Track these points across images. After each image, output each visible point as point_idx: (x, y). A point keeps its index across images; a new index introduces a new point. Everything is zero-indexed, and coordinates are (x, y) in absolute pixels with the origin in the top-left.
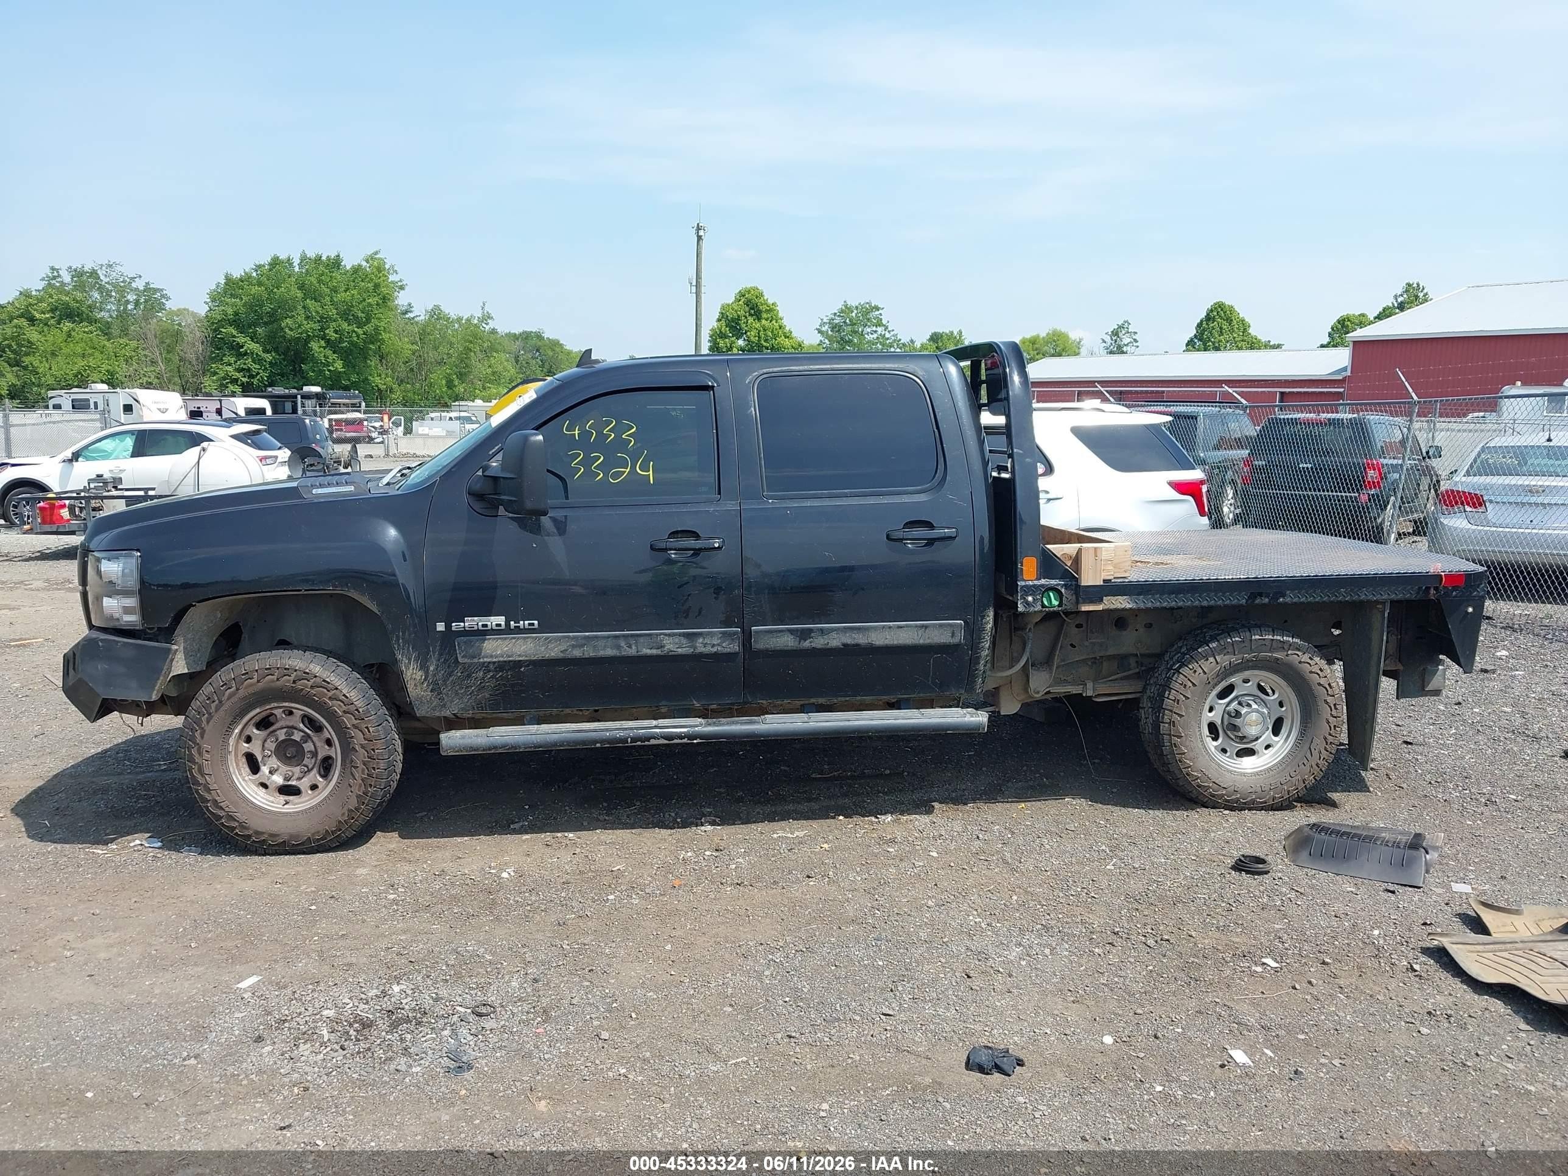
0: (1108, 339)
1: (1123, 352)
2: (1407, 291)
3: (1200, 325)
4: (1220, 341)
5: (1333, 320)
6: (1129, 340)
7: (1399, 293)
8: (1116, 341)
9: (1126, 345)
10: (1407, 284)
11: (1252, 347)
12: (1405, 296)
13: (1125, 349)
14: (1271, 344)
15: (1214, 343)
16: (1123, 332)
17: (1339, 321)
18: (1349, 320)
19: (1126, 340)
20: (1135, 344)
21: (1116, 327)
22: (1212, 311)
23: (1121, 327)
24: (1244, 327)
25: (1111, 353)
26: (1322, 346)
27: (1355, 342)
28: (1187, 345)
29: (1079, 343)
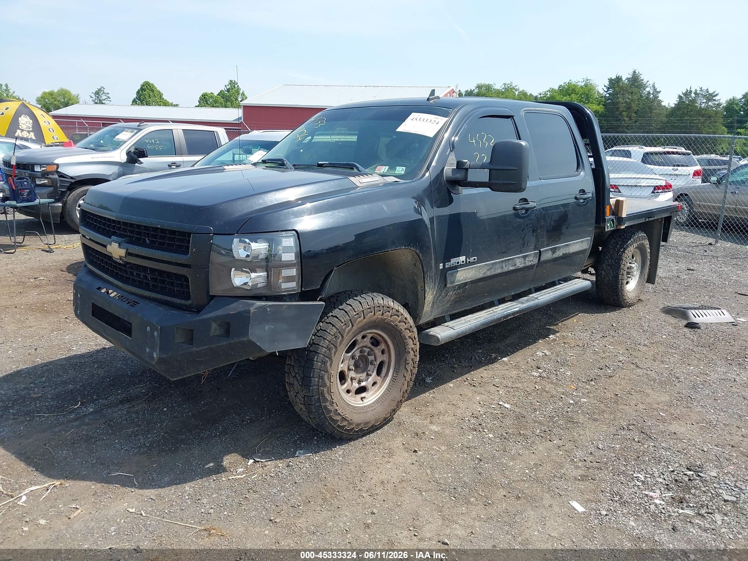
0: (93, 96)
1: (103, 103)
2: (230, 84)
3: (138, 92)
4: (149, 101)
5: (200, 95)
6: (105, 97)
7: (227, 84)
8: (98, 97)
9: (104, 100)
10: (230, 81)
11: (165, 105)
12: (230, 86)
13: (103, 102)
14: (174, 104)
15: (146, 102)
16: (102, 93)
17: (202, 95)
18: (206, 95)
19: (104, 97)
20: (109, 99)
21: (97, 90)
22: (143, 86)
23: (100, 90)
24: (160, 95)
25: (96, 103)
26: (196, 106)
27: (244, 106)
28: (133, 102)
29: (77, 97)
